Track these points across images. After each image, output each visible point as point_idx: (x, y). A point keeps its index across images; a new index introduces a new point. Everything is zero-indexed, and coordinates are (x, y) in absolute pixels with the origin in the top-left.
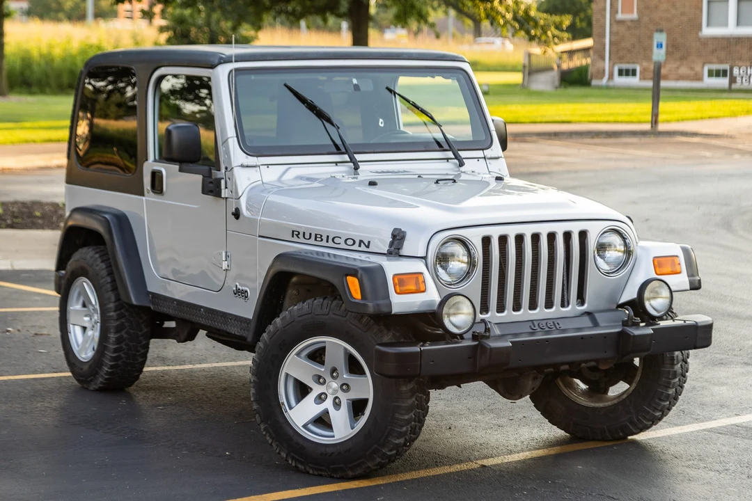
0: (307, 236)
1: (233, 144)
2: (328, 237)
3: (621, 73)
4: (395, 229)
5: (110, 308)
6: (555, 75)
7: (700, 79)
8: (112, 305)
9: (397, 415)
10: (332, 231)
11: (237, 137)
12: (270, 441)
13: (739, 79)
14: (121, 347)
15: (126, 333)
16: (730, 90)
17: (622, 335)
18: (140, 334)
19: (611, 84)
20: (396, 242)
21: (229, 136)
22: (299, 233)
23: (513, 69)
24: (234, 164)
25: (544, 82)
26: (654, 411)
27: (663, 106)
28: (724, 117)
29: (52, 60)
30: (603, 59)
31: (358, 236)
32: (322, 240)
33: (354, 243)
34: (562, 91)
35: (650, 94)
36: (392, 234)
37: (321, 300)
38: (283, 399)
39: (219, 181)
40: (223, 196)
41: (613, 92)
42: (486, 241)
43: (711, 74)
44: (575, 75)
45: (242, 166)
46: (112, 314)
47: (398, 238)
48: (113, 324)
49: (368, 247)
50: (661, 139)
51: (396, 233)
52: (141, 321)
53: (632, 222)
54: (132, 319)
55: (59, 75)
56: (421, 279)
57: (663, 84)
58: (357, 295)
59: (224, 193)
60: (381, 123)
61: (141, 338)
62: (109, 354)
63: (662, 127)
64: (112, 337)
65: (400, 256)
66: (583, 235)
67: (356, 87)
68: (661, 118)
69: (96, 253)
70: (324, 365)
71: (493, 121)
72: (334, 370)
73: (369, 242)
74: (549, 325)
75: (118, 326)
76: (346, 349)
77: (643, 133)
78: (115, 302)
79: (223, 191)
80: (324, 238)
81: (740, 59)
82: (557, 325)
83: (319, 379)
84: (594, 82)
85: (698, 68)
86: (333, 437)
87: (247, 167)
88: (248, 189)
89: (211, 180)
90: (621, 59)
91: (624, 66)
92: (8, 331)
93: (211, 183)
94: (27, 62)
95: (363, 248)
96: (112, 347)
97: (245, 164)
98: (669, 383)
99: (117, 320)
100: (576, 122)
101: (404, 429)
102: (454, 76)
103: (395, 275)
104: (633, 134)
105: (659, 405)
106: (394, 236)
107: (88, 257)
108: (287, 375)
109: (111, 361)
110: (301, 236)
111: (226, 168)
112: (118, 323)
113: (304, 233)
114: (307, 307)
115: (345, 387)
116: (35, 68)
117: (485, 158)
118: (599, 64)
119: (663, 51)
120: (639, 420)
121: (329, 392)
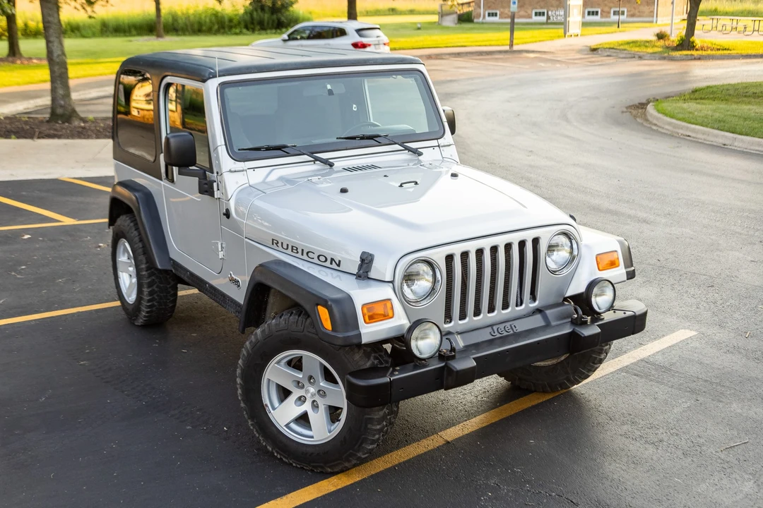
0: (285, 247)
1: (222, 151)
2: (303, 250)
3: (489, 15)
4: (364, 253)
5: (142, 268)
6: (455, 17)
7: (531, 17)
8: (143, 266)
9: (369, 426)
10: (308, 246)
11: (226, 145)
12: (257, 435)
13: (551, 17)
14: (154, 298)
15: (157, 287)
16: (547, 23)
17: (573, 335)
18: (168, 286)
19: (484, 21)
20: (365, 266)
21: (219, 144)
22: (278, 243)
23: (433, 13)
24: (224, 170)
25: (450, 21)
26: (588, 372)
27: (516, 34)
28: (547, 40)
29: (189, 17)
30: (480, 7)
31: (330, 253)
32: (298, 252)
33: (326, 260)
34: (458, 26)
35: (509, 26)
36: (361, 258)
37: (297, 317)
38: (266, 401)
39: (212, 183)
40: (216, 197)
41: (485, 26)
43: (536, 14)
44: (465, 16)
45: (230, 171)
46: (144, 273)
47: (366, 261)
48: (146, 281)
49: (339, 265)
50: (516, 55)
51: (364, 257)
52: (168, 277)
53: (575, 220)
54: (161, 276)
55: (192, 25)
56: (389, 305)
57: (516, 20)
58: (328, 325)
59: (217, 194)
60: (355, 108)
61: (170, 290)
62: (145, 303)
63: (515, 48)
64: (146, 290)
65: (369, 278)
66: (536, 241)
67: (330, 92)
68: (515, 41)
69: (131, 222)
70: (302, 371)
71: (444, 111)
72: (311, 377)
73: (340, 261)
74: (507, 329)
75: (149, 282)
76: (321, 364)
77: (506, 52)
78: (146, 263)
79: (215, 193)
80: (300, 251)
81: (552, 6)
82: (514, 327)
83: (299, 384)
84: (475, 20)
85: (529, 12)
86: (312, 437)
87: (235, 171)
88: (235, 193)
89: (206, 182)
90: (489, 8)
91: (491, 11)
92: (100, 247)
93: (206, 184)
94: (175, 18)
95: (334, 266)
96: (147, 298)
97: (233, 170)
99: (149, 277)
100: (469, 46)
101: (377, 436)
102: (412, 77)
103: (364, 305)
104: (500, 52)
106: (362, 260)
107: (126, 224)
108: (269, 380)
109: (146, 308)
110: (280, 245)
111: (217, 173)
112: (149, 280)
113: (282, 243)
114: (284, 322)
115: (322, 393)
116: (180, 21)
117: (439, 146)
118: (478, 10)
119: (516, 6)
121: (308, 396)
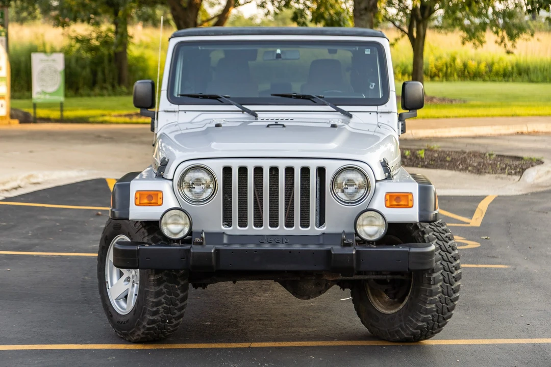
1: (164, 94)
4: (165, 158)
11: (168, 90)
20: (160, 167)
21: (162, 89)
24: (159, 110)
38: (108, 279)
42: (227, 171)
45: (165, 111)
47: (162, 164)
56: (161, 195)
65: (163, 178)
74: (276, 240)
82: (284, 240)
87: (168, 111)
98: (427, 299)
103: (138, 191)
105: (420, 316)
117: (377, 112)
120: (407, 327)
121: (131, 277)
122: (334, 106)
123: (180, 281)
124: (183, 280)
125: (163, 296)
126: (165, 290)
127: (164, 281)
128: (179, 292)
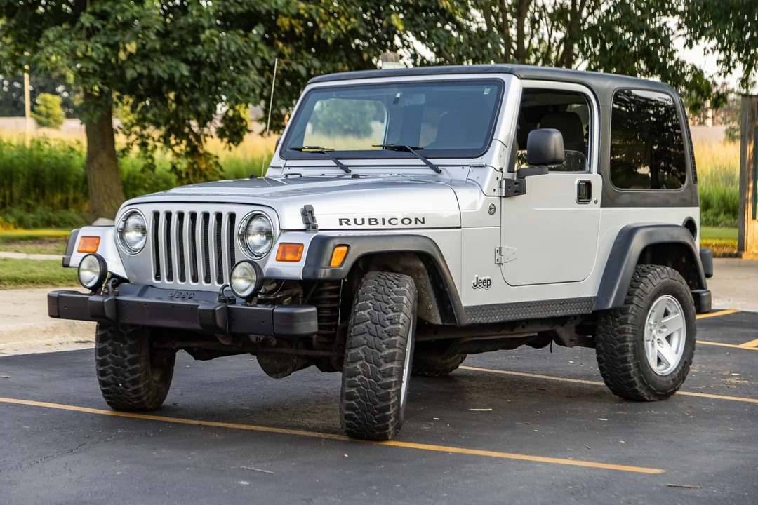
74: (182, 295)
122: (424, 159)
123: (128, 340)
124: (132, 339)
125: (108, 355)
126: (110, 348)
127: (109, 338)
128: (126, 352)
